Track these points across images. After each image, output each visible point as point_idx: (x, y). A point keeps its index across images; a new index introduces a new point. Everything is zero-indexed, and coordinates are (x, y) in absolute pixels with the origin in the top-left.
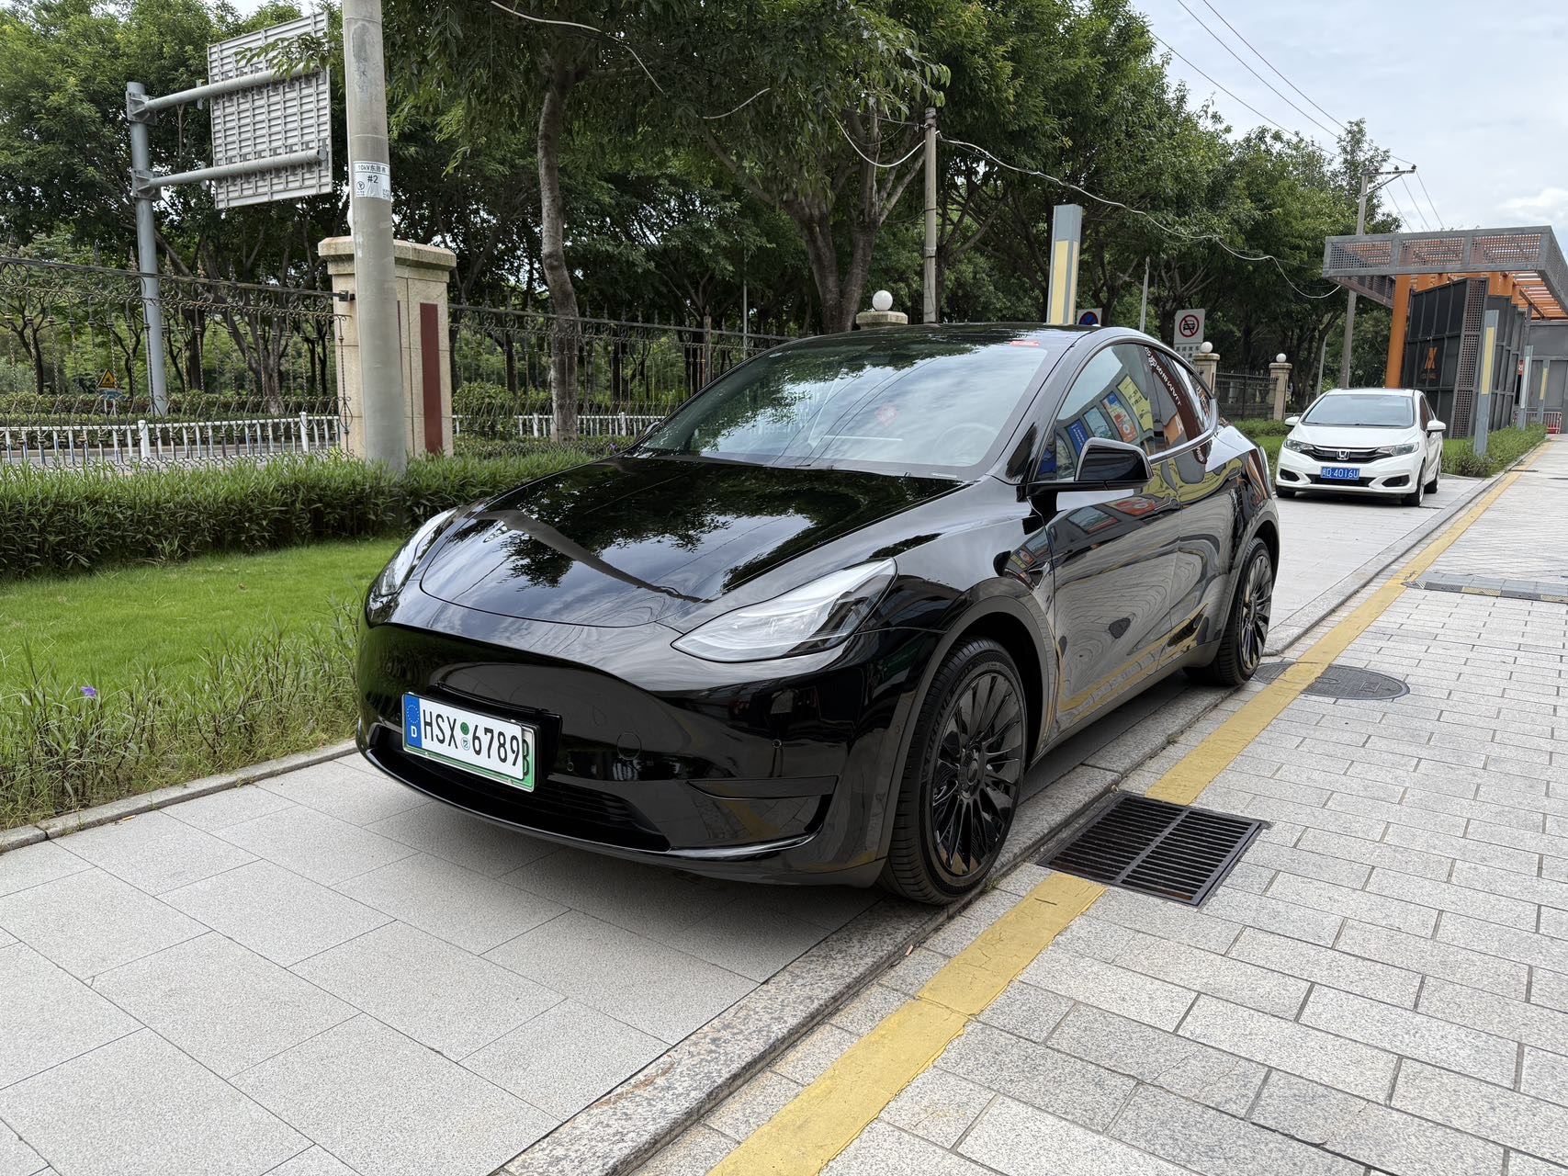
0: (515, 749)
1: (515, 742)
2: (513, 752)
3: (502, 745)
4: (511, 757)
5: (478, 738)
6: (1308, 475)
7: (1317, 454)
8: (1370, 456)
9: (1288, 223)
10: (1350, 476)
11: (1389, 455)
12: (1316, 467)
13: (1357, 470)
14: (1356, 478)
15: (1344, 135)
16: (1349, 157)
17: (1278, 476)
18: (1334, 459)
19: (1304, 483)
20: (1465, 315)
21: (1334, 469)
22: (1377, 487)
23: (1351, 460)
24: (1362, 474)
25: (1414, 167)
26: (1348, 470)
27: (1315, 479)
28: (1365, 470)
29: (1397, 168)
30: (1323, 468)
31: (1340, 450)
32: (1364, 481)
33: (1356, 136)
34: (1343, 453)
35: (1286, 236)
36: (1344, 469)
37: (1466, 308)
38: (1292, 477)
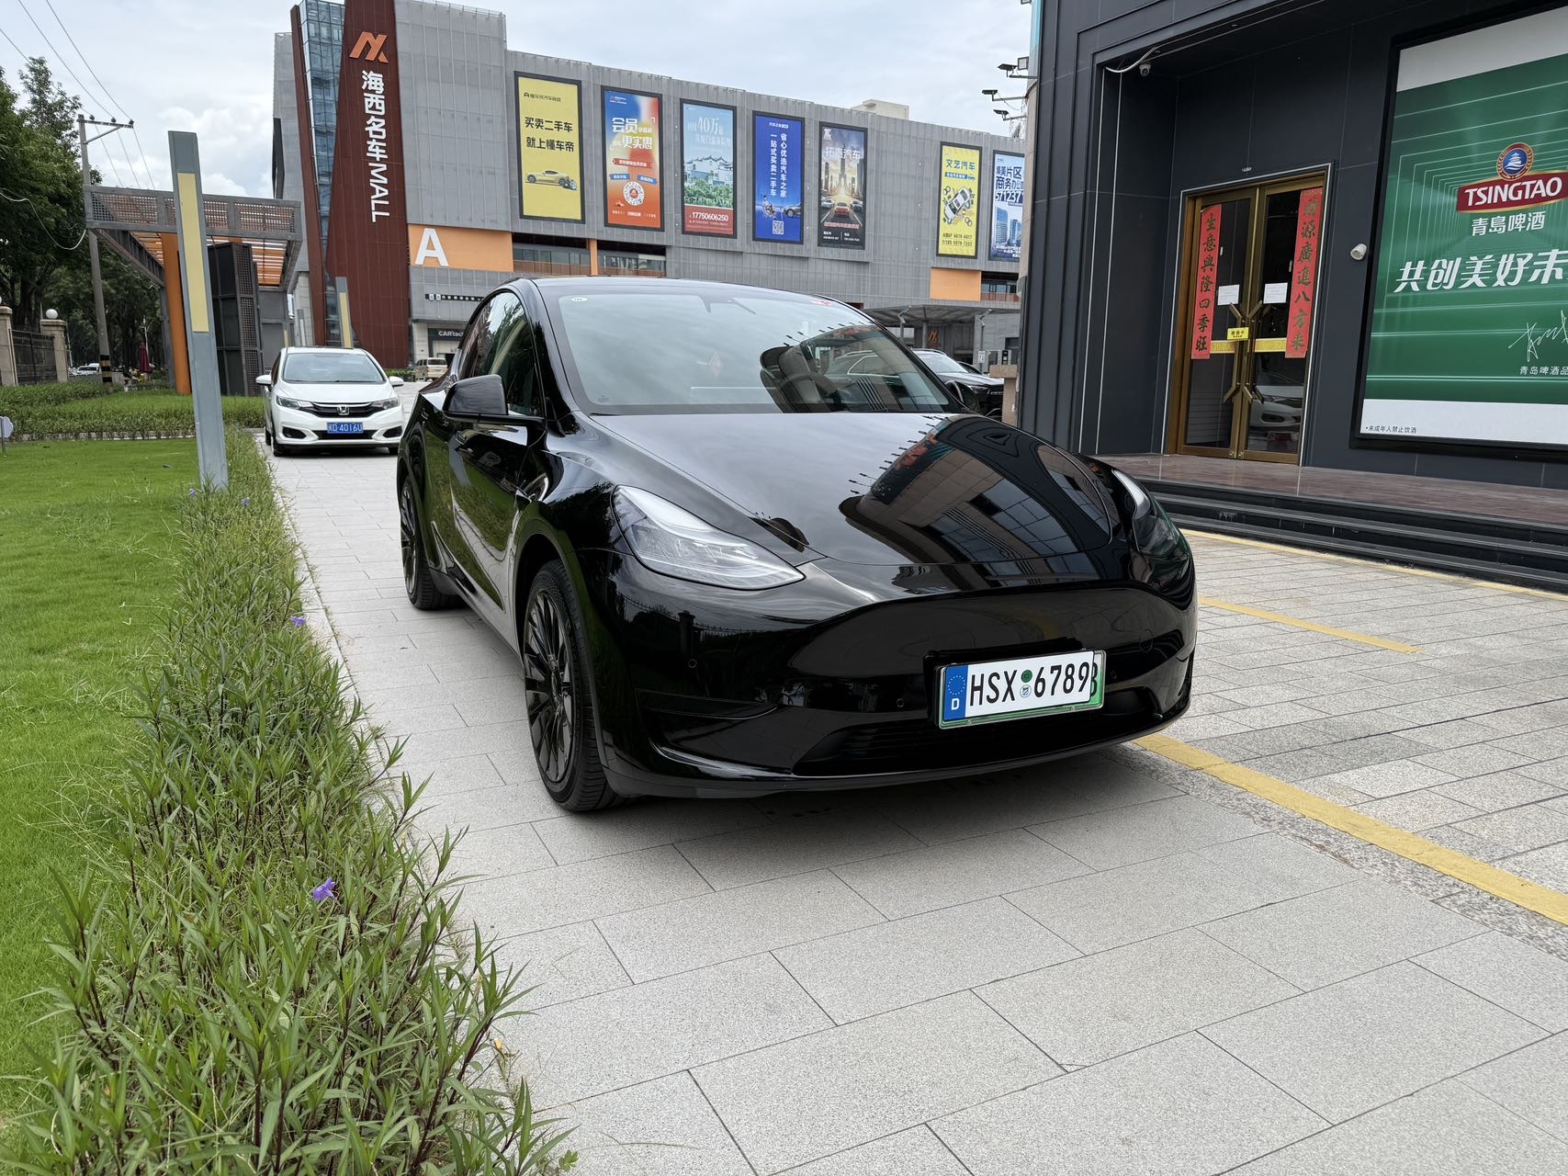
0: (1084, 674)
1: (1084, 669)
2: (1081, 678)
3: (1069, 677)
4: (1078, 683)
5: (1043, 681)
6: (315, 432)
7: (319, 411)
8: (367, 410)
9: (25, 163)
10: (355, 430)
11: (382, 409)
12: (322, 423)
13: (360, 424)
14: (360, 431)
15: (26, 71)
16: (38, 97)
17: (281, 435)
18: (336, 415)
19: (311, 440)
20: (237, 278)
21: (339, 424)
22: (379, 439)
23: (351, 415)
24: (366, 427)
25: (132, 122)
26: (353, 424)
27: (322, 435)
28: (368, 423)
29: (114, 120)
30: (329, 424)
31: (340, 406)
32: (368, 434)
33: (40, 76)
34: (343, 408)
35: (23, 176)
36: (348, 424)
37: (236, 272)
38: (299, 434)
